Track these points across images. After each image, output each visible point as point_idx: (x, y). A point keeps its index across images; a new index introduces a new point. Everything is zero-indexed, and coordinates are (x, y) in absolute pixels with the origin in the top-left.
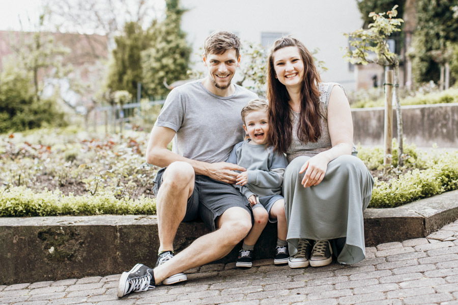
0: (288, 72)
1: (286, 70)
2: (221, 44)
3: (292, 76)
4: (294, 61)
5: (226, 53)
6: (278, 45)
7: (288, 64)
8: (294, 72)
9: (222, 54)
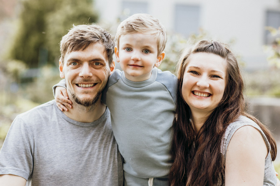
0: (199, 87)
1: (198, 84)
2: (82, 35)
3: (202, 95)
4: (214, 76)
5: (88, 49)
6: (203, 46)
7: (205, 76)
8: (208, 91)
9: (83, 50)
